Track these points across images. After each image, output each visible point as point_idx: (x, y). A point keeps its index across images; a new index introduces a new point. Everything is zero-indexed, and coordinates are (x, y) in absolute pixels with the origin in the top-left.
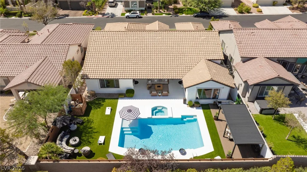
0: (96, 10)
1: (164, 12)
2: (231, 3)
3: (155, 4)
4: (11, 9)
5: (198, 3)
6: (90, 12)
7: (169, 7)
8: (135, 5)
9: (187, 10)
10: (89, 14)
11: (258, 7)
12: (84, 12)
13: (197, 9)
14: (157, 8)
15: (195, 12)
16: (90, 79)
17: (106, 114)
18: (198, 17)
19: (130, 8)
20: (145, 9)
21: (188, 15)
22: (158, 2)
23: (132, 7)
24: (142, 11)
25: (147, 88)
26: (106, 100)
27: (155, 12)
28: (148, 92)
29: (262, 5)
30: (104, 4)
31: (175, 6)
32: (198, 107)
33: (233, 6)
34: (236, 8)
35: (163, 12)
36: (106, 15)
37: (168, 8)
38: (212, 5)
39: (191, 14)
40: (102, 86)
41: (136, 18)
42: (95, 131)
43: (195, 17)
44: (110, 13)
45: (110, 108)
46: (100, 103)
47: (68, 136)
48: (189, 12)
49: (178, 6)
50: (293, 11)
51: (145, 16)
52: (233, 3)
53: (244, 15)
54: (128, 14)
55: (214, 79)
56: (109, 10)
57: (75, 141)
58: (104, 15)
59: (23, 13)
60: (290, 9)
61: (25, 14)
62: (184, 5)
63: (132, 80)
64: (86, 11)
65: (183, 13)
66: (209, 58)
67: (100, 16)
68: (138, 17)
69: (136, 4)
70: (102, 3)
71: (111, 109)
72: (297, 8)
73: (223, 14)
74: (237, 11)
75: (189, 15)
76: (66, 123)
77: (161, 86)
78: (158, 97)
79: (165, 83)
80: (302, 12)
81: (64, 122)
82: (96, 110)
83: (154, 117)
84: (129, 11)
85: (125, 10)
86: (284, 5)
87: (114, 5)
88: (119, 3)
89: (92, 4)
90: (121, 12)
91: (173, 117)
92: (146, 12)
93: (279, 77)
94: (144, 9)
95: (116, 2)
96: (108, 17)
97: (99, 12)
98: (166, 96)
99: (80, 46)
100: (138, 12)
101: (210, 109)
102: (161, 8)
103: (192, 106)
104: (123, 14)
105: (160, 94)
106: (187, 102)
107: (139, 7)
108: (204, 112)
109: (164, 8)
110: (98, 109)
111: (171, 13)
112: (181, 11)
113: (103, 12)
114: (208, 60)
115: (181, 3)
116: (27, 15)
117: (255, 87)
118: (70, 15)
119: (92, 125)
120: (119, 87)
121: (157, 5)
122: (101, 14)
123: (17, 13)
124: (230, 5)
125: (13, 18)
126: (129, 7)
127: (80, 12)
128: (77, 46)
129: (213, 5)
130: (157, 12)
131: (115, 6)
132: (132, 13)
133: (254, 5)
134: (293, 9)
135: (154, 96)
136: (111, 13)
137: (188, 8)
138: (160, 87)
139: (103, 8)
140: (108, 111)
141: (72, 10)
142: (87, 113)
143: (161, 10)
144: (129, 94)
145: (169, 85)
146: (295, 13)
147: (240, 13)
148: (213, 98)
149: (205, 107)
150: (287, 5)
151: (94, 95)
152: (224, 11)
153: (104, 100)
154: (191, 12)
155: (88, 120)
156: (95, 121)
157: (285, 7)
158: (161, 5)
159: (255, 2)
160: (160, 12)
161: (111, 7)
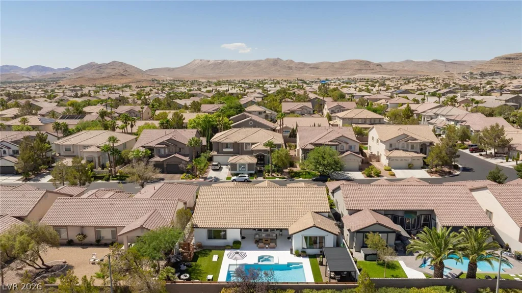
0: (197, 174)
1: (278, 175)
2: (358, 166)
3: (266, 167)
4: (99, 173)
5: (316, 166)
6: (190, 176)
7: (284, 170)
8: (242, 168)
9: (304, 173)
10: (189, 177)
11: (391, 170)
12: (182, 176)
13: (316, 172)
14: (269, 172)
15: (314, 176)
16: (199, 228)
17: (213, 260)
18: (317, 181)
19: (238, 172)
20: (255, 172)
21: (306, 179)
22: (270, 165)
23: (239, 170)
24: (251, 175)
25: (254, 241)
26: (213, 251)
27: (267, 176)
28: (256, 245)
29: (395, 168)
30: (206, 167)
31: (290, 170)
32: (304, 257)
33: (360, 169)
34: (363, 171)
35: (276, 176)
36: (209, 178)
37: (283, 172)
38: (332, 167)
39: (310, 178)
40: (210, 238)
41: (244, 182)
42: (203, 272)
43: (314, 180)
44: (213, 176)
45: (217, 256)
46: (207, 253)
47: (179, 273)
48: (307, 176)
49: (295, 170)
50: (432, 174)
51: (255, 180)
52: (360, 166)
53: (373, 178)
54: (235, 178)
55: (317, 225)
56: (212, 174)
57: (186, 276)
58: (206, 178)
59: (111, 177)
60: (428, 173)
61: (113, 177)
62: (302, 169)
63: (240, 230)
64: (185, 174)
65: (300, 177)
66: (316, 211)
67: (201, 180)
68: (246, 181)
69: (244, 168)
70: (205, 166)
71: (218, 258)
72: (436, 172)
73: (348, 177)
74: (365, 175)
75: (308, 179)
76: (179, 259)
77: (269, 240)
78: (265, 249)
79: (273, 238)
80: (442, 176)
81: (177, 258)
82: (203, 258)
83: (260, 263)
84: (237, 175)
85: (231, 174)
86: (422, 168)
87: (218, 168)
88: (224, 167)
89: (193, 167)
90: (226, 176)
91: (280, 263)
92: (256, 176)
93: (378, 224)
94: (253, 172)
95: (221, 165)
96: (211, 181)
97: (200, 176)
98: (273, 248)
99: (185, 203)
100: (247, 175)
101: (316, 258)
102: (274, 171)
103: (299, 256)
104: (228, 178)
105: (267, 246)
106: (294, 252)
107: (248, 170)
108: (310, 261)
109: (278, 171)
110: (205, 257)
111: (286, 177)
112: (298, 175)
113: (205, 176)
114: (315, 212)
115: (298, 165)
116: (115, 179)
117: (358, 234)
118: (165, 178)
119: (200, 268)
120: (226, 239)
121: (269, 168)
122: (203, 178)
123: (104, 176)
124: (357, 167)
125: (100, 181)
126: (236, 170)
127: (178, 176)
128: (183, 203)
129: (334, 167)
130: (268, 175)
131: (220, 169)
132: (239, 177)
133: (387, 169)
134: (431, 173)
135: (261, 248)
136: (215, 177)
137: (306, 172)
138: (267, 240)
139: (205, 172)
140: (215, 258)
141: (168, 173)
142: (195, 259)
143: (273, 174)
144: (236, 245)
145: (277, 240)
146: (434, 177)
147: (368, 176)
148: (319, 248)
149: (311, 256)
150: (425, 169)
151: (200, 246)
152: (349, 175)
153: (210, 250)
154: (309, 176)
155: (196, 265)
156: (202, 265)
157: (423, 170)
158: (273, 168)
159: (387, 165)
160: (273, 176)
161: (214, 170)
